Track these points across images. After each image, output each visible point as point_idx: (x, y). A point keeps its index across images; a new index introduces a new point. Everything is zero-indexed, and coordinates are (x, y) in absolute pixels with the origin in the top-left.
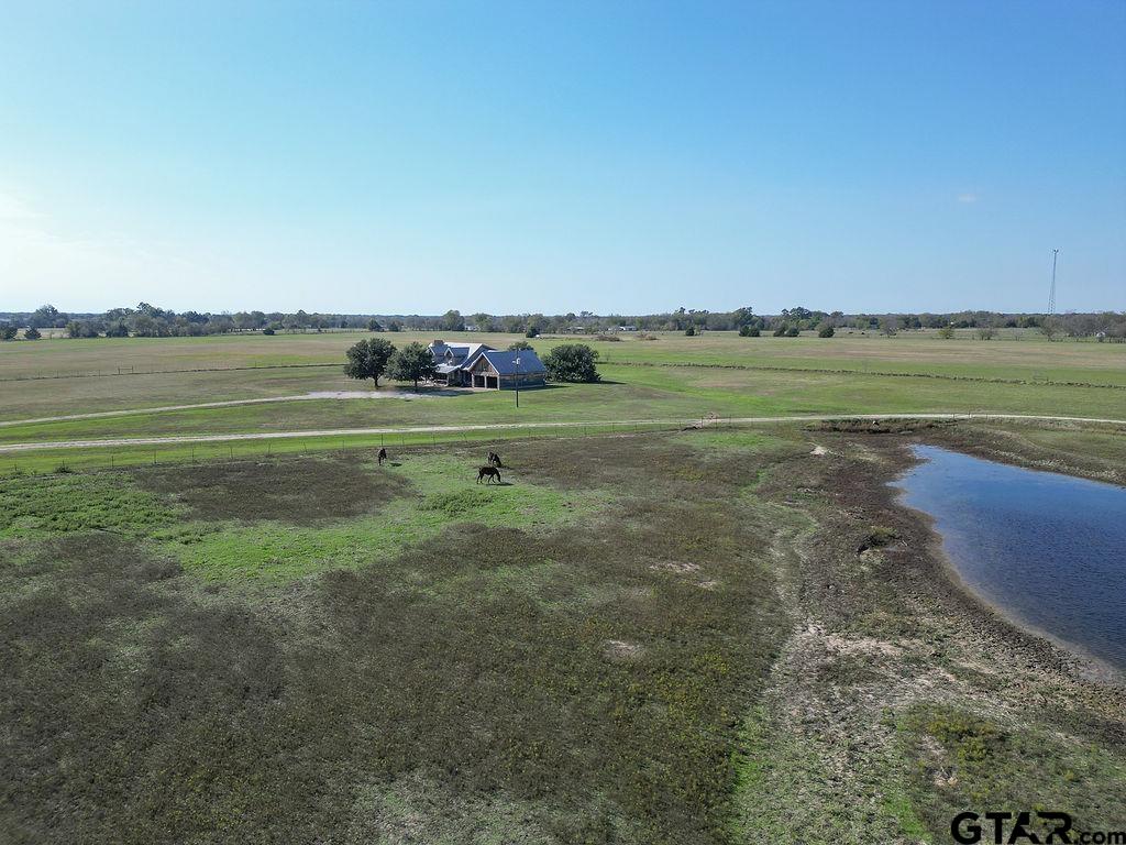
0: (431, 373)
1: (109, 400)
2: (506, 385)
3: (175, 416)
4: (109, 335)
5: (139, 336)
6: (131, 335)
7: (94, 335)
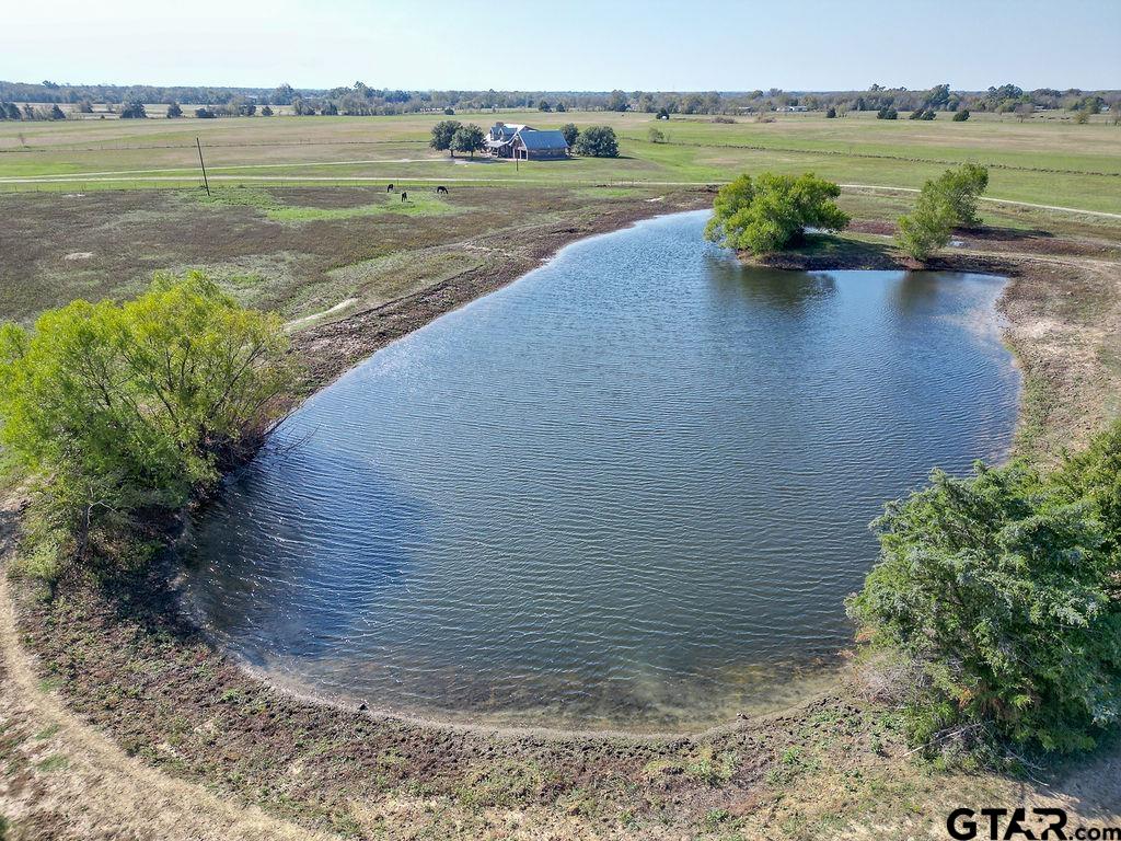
0: (481, 146)
1: (283, 159)
2: (532, 157)
3: (312, 168)
4: (323, 113)
5: (346, 114)
6: (340, 113)
7: (311, 113)
